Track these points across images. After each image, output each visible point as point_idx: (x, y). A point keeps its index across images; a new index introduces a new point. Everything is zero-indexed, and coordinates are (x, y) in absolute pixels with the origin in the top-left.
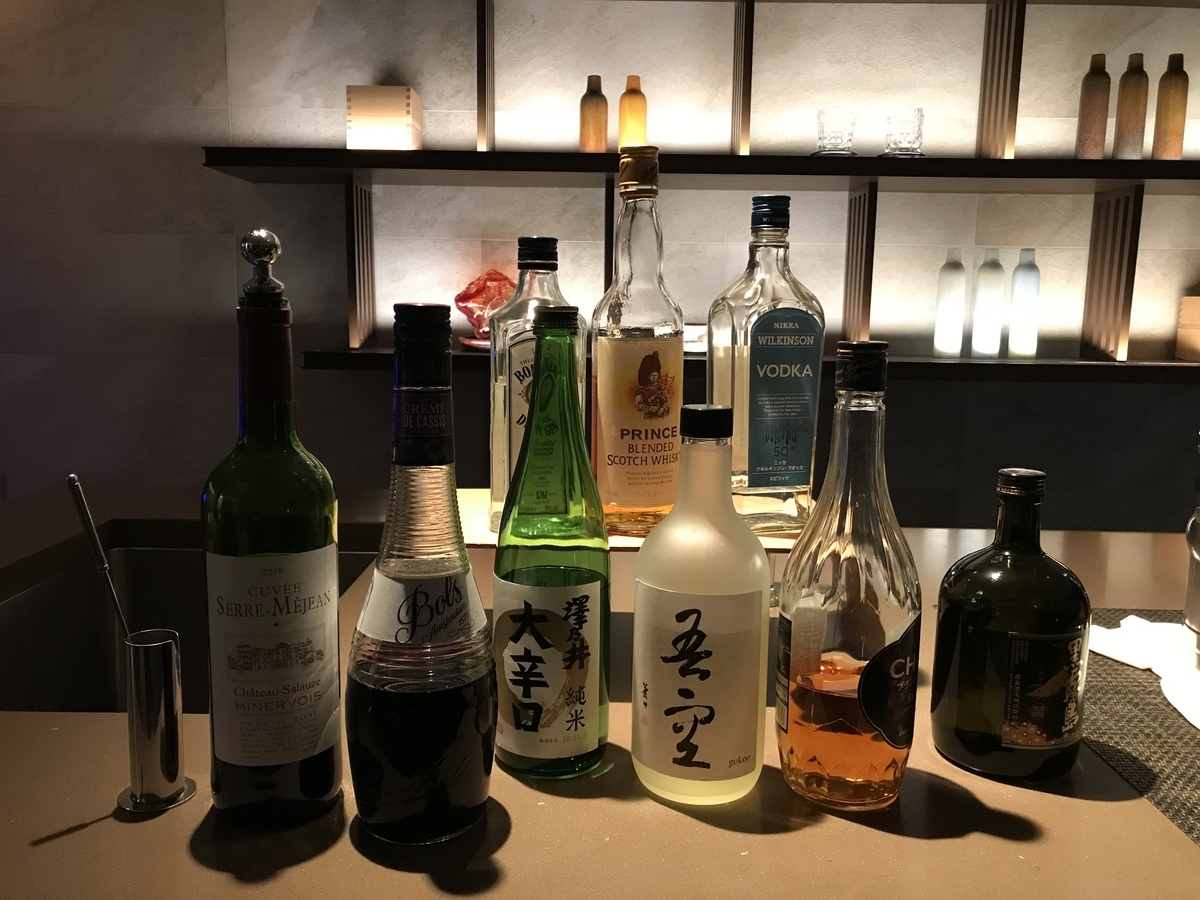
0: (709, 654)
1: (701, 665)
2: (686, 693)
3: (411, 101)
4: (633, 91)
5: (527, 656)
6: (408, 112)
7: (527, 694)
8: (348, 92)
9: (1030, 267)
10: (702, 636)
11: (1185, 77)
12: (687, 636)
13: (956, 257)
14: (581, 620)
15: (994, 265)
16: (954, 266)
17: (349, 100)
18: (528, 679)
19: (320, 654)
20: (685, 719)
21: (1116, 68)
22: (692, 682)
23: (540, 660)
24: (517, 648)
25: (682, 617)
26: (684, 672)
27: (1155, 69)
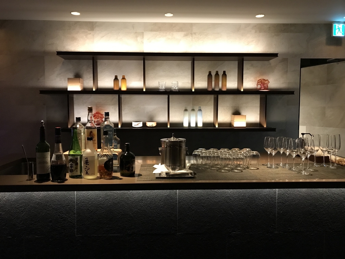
0: (88, 162)
1: (88, 163)
2: (86, 167)
3: (80, 81)
4: (124, 78)
5: (71, 164)
6: (80, 83)
7: (71, 168)
8: (68, 79)
9: (200, 110)
10: (88, 160)
11: (226, 75)
12: (86, 161)
13: (186, 109)
14: (77, 160)
15: (193, 110)
16: (186, 110)
17: (68, 81)
18: (71, 167)
19: (48, 163)
20: (86, 169)
21: (213, 74)
22: (87, 165)
23: (72, 164)
24: (70, 163)
25: (86, 159)
26: (86, 164)
27: (221, 74)
